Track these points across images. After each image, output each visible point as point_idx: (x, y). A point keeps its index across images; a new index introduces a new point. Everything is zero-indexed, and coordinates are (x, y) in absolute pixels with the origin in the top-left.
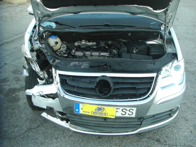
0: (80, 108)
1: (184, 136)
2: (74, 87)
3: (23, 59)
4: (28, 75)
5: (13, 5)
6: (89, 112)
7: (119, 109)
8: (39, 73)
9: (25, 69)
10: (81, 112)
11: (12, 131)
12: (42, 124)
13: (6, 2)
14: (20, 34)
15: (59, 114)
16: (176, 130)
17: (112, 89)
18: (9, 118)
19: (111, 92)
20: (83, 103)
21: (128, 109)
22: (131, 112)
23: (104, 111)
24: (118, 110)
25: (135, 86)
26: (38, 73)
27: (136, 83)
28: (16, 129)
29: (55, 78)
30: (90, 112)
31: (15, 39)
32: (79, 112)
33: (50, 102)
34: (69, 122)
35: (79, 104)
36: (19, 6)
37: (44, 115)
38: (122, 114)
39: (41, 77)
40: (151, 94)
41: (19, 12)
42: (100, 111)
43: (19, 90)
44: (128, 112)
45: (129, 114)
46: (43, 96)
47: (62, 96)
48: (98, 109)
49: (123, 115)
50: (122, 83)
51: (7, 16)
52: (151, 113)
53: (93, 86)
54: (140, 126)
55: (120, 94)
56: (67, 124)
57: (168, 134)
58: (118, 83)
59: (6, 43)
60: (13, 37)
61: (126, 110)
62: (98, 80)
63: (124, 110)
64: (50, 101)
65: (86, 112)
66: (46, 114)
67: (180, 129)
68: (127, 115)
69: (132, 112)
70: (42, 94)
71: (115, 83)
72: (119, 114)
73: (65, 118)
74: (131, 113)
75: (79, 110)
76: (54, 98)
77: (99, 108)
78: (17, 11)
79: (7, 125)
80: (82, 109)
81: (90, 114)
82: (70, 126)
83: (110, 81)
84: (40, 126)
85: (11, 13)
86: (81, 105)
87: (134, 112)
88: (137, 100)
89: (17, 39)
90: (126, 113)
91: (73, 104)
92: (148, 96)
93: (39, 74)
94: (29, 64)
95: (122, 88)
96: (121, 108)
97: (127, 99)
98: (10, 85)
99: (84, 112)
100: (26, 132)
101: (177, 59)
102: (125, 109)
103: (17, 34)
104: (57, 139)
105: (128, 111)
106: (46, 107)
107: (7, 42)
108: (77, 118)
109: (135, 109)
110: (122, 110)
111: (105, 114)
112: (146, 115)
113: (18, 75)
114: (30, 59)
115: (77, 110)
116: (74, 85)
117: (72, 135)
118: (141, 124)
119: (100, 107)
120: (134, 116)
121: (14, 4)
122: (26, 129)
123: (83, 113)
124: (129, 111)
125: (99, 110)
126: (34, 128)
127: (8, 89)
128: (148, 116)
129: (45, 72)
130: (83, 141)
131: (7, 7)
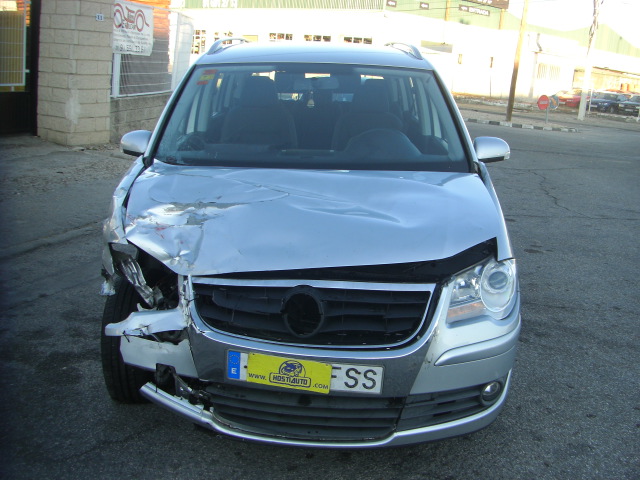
0: (242, 365)
1: (526, 474)
2: (229, 311)
3: (106, 251)
4: (113, 292)
5: (67, 149)
6: (263, 377)
7: (340, 368)
8: (143, 291)
9: (107, 280)
10: (244, 376)
11: (56, 446)
12: (139, 433)
13: (46, 140)
14: (88, 224)
15: (185, 385)
16: (503, 460)
17: (323, 317)
18: (51, 417)
19: (320, 325)
20: (247, 351)
21: (362, 369)
22: (370, 379)
23: (300, 371)
24: (336, 372)
25: (382, 313)
26: (139, 291)
27: (384, 306)
28: (68, 442)
29: (184, 291)
30: (267, 377)
31: (72, 238)
32: (238, 375)
33: (165, 352)
34: (212, 409)
35: (239, 354)
36: (87, 152)
37: (148, 389)
38: (346, 384)
39: (147, 301)
40: (422, 333)
41: (86, 168)
42: (292, 374)
43: (78, 357)
44: (362, 379)
45: (364, 385)
46: (150, 337)
47: (198, 332)
48: (285, 368)
49: (351, 387)
50: (349, 305)
51: (50, 178)
52: (422, 386)
53: (276, 309)
54: (397, 423)
55: (341, 332)
56: (206, 412)
57: (481, 466)
58: (339, 305)
59: (44, 245)
60: (66, 231)
61: (357, 372)
62: (288, 297)
63: (352, 373)
64: (167, 348)
65: (257, 377)
66: (154, 388)
67: (517, 457)
68: (359, 389)
69: (373, 380)
70: (147, 333)
71: (331, 305)
72: (339, 385)
73: (201, 398)
74: (369, 383)
75: (238, 371)
76: (176, 343)
77: (288, 365)
78: (81, 167)
79: (42, 431)
80: (246, 367)
81: (266, 382)
82: (214, 419)
83: (317, 298)
84: (133, 438)
85: (63, 170)
86: (244, 356)
87: (378, 379)
88: (384, 349)
89: (77, 237)
90: (357, 383)
91: (225, 353)
92: (414, 340)
93: (142, 294)
94: (117, 266)
95: (348, 318)
96: (345, 367)
97: (361, 344)
98: (54, 345)
99: (251, 375)
100: (94, 448)
101: (496, 257)
102: (353, 369)
103: (77, 225)
104: (175, 467)
105: (362, 376)
106: (157, 365)
107: (49, 245)
108: (233, 397)
109: (379, 370)
110: (347, 374)
111: (304, 381)
112: (412, 392)
113: (77, 324)
114: (123, 253)
115: (233, 371)
116: (229, 307)
117: (218, 461)
118: (399, 418)
119: (291, 361)
120: (377, 390)
121: (71, 146)
122: (95, 442)
123: (249, 380)
124: (365, 376)
125: (290, 371)
126: (116, 442)
127: (48, 353)
128: (416, 395)
129: (157, 288)
130: (245, 473)
131: (52, 153)
